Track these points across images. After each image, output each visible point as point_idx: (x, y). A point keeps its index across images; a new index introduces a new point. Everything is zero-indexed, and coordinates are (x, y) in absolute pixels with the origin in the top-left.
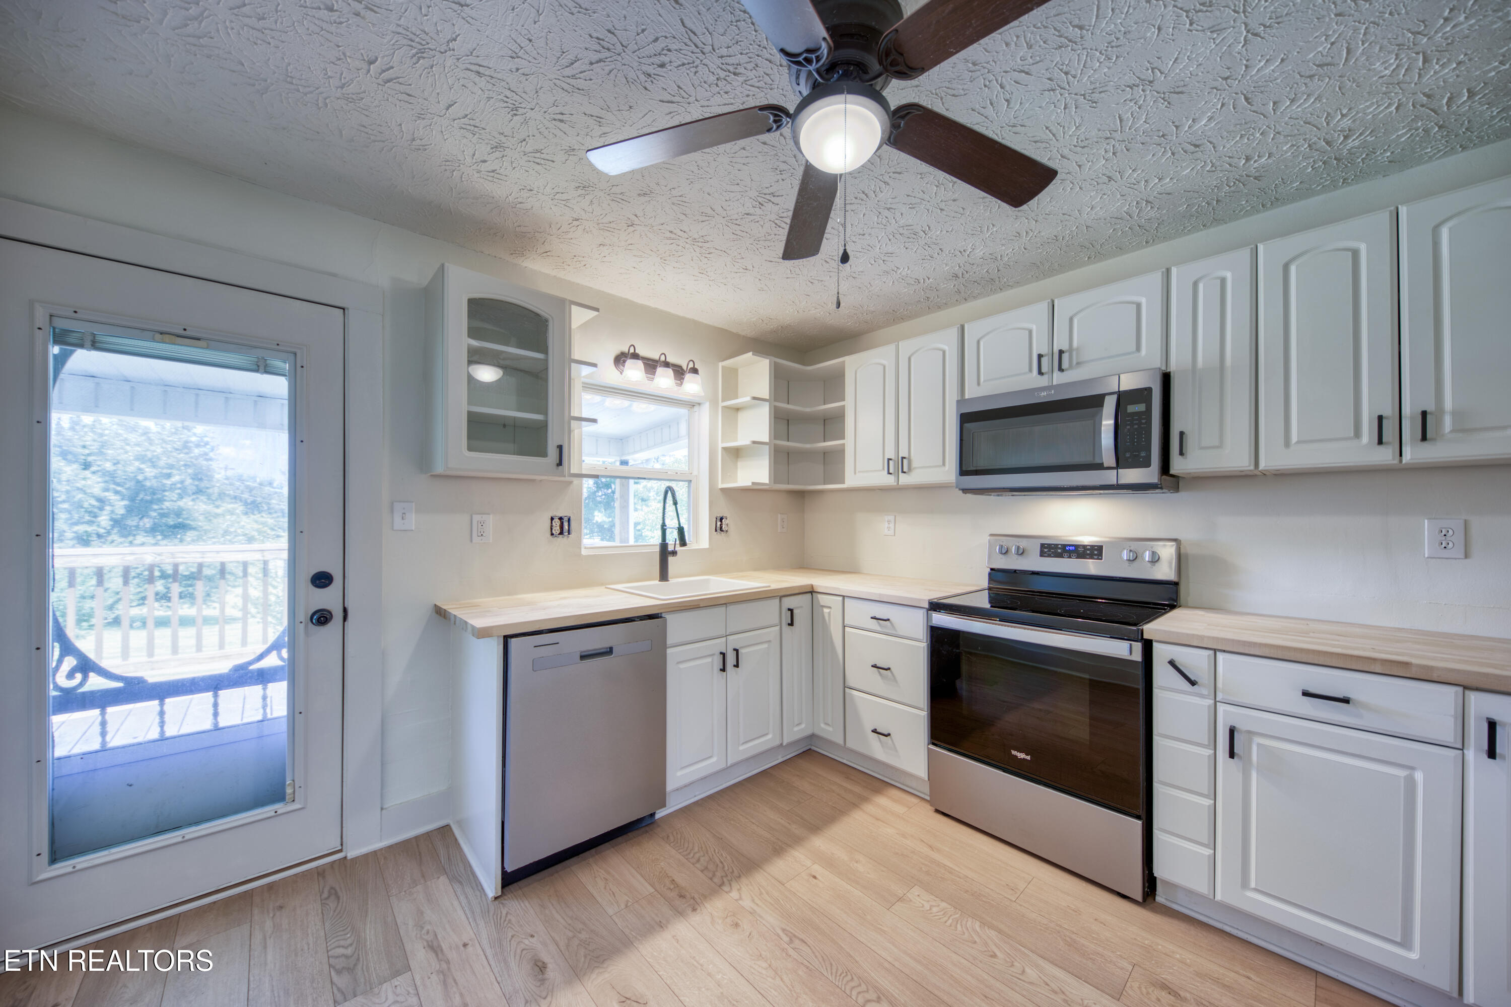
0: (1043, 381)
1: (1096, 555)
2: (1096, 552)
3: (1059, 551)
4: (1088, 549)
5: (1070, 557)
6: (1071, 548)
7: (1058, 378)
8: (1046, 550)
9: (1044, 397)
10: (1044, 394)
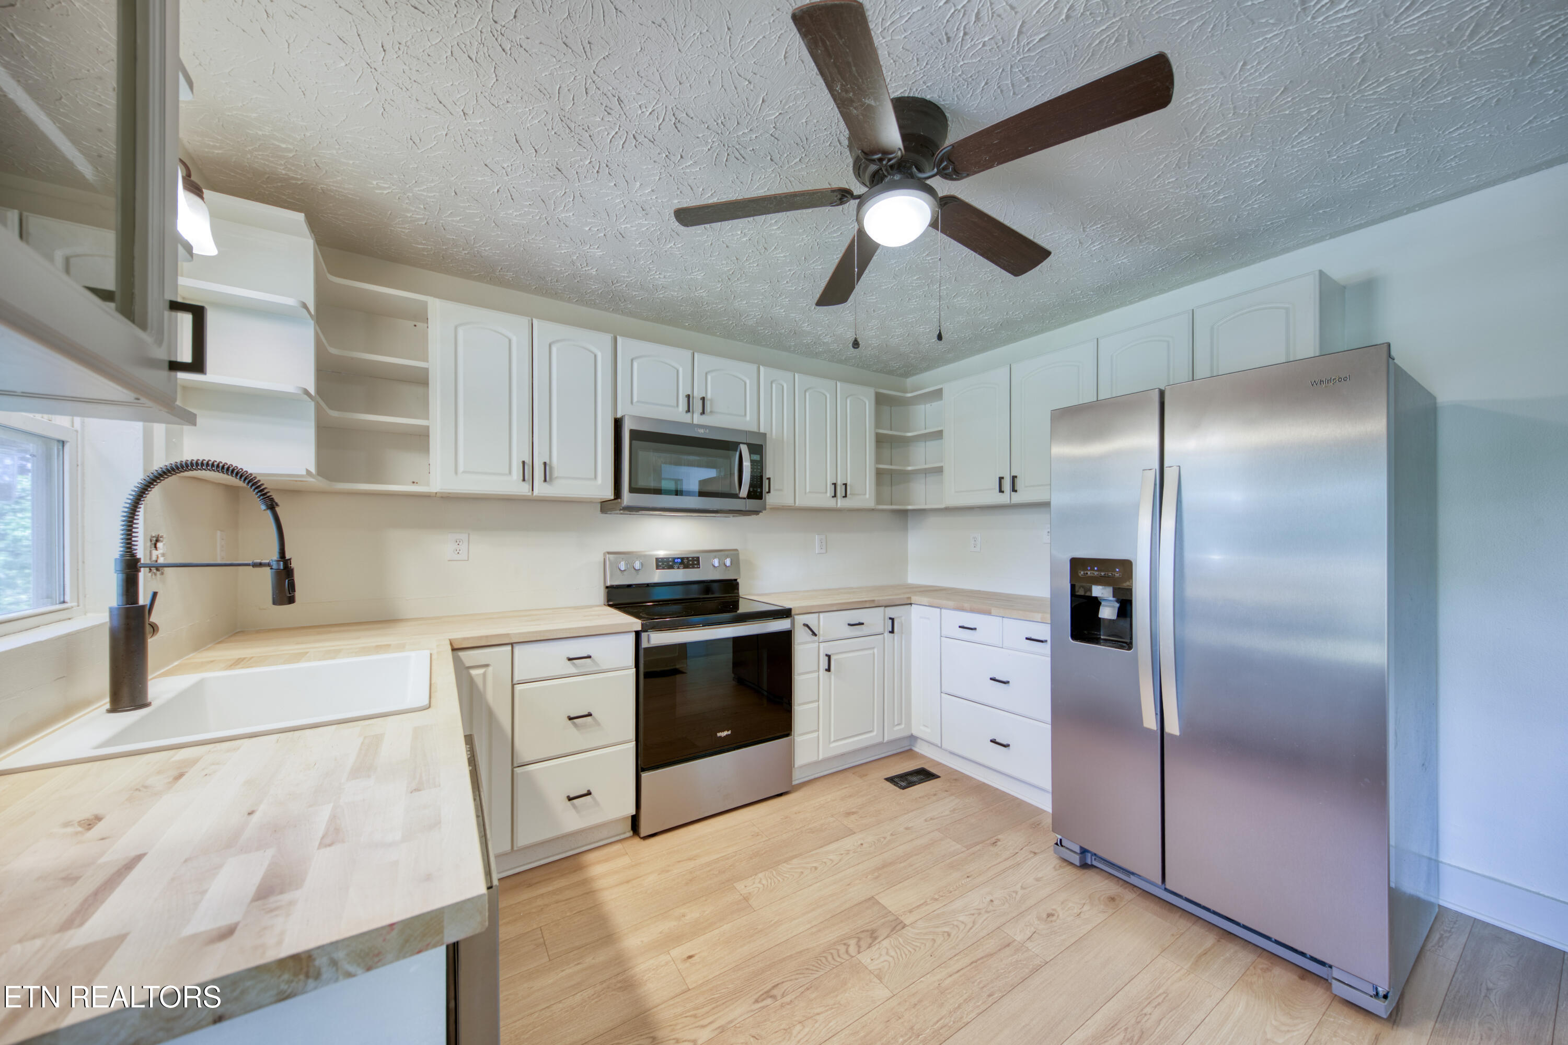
0: (687, 418)
1: (696, 564)
2: (695, 562)
3: (671, 563)
4: (690, 561)
5: (678, 568)
6: (679, 560)
7: (697, 419)
8: (660, 564)
9: (701, 433)
10: (702, 431)
